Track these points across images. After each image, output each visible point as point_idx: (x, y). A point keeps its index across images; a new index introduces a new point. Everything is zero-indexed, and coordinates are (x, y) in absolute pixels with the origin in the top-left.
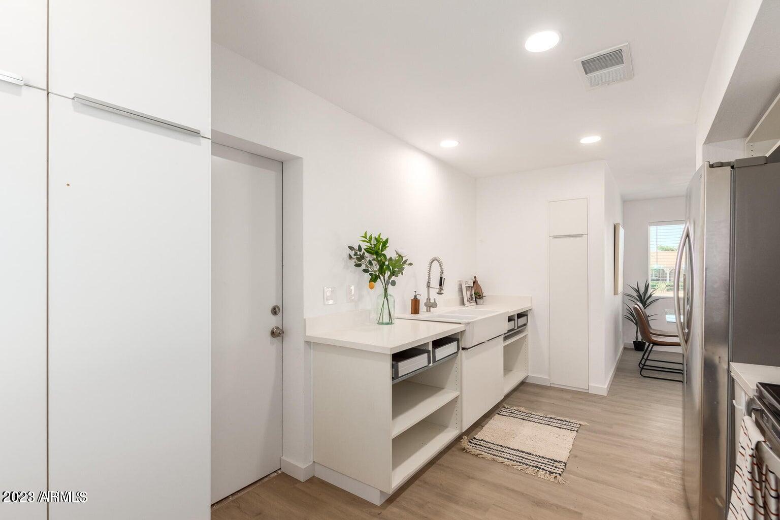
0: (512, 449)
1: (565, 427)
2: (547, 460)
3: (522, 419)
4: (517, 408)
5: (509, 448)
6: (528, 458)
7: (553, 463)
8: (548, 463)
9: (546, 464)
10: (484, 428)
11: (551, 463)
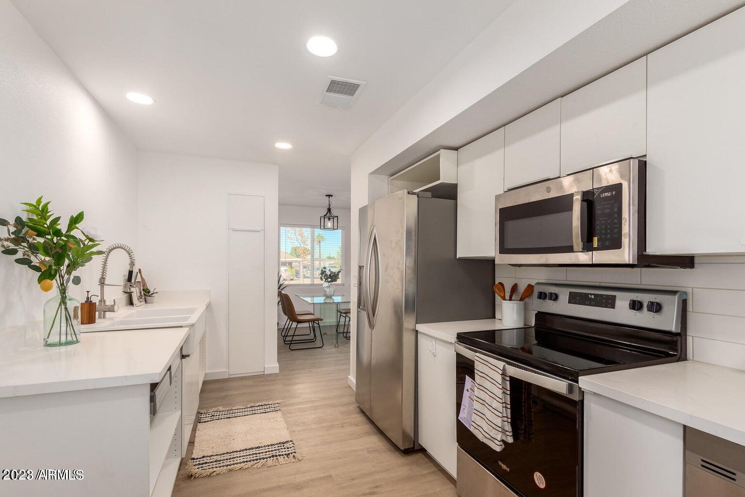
0: (240, 451)
1: (269, 410)
2: (276, 446)
3: (227, 418)
4: (215, 409)
5: (237, 452)
6: (260, 451)
7: (283, 446)
8: (280, 448)
9: (279, 449)
10: (195, 443)
11: (281, 446)
